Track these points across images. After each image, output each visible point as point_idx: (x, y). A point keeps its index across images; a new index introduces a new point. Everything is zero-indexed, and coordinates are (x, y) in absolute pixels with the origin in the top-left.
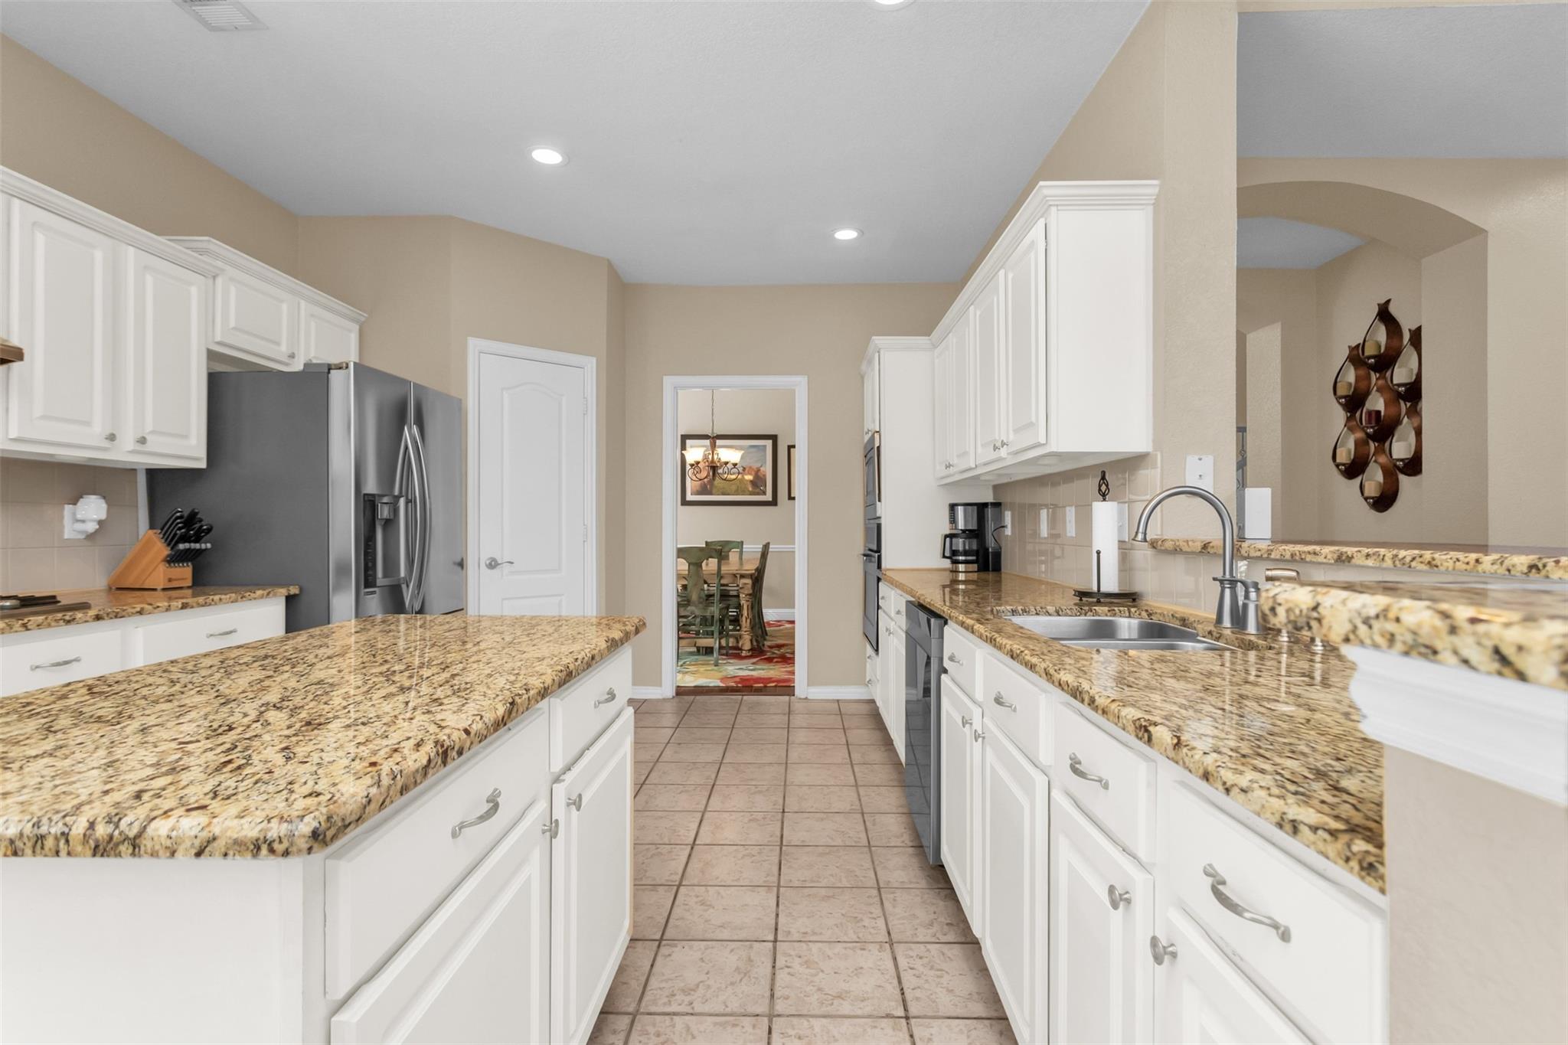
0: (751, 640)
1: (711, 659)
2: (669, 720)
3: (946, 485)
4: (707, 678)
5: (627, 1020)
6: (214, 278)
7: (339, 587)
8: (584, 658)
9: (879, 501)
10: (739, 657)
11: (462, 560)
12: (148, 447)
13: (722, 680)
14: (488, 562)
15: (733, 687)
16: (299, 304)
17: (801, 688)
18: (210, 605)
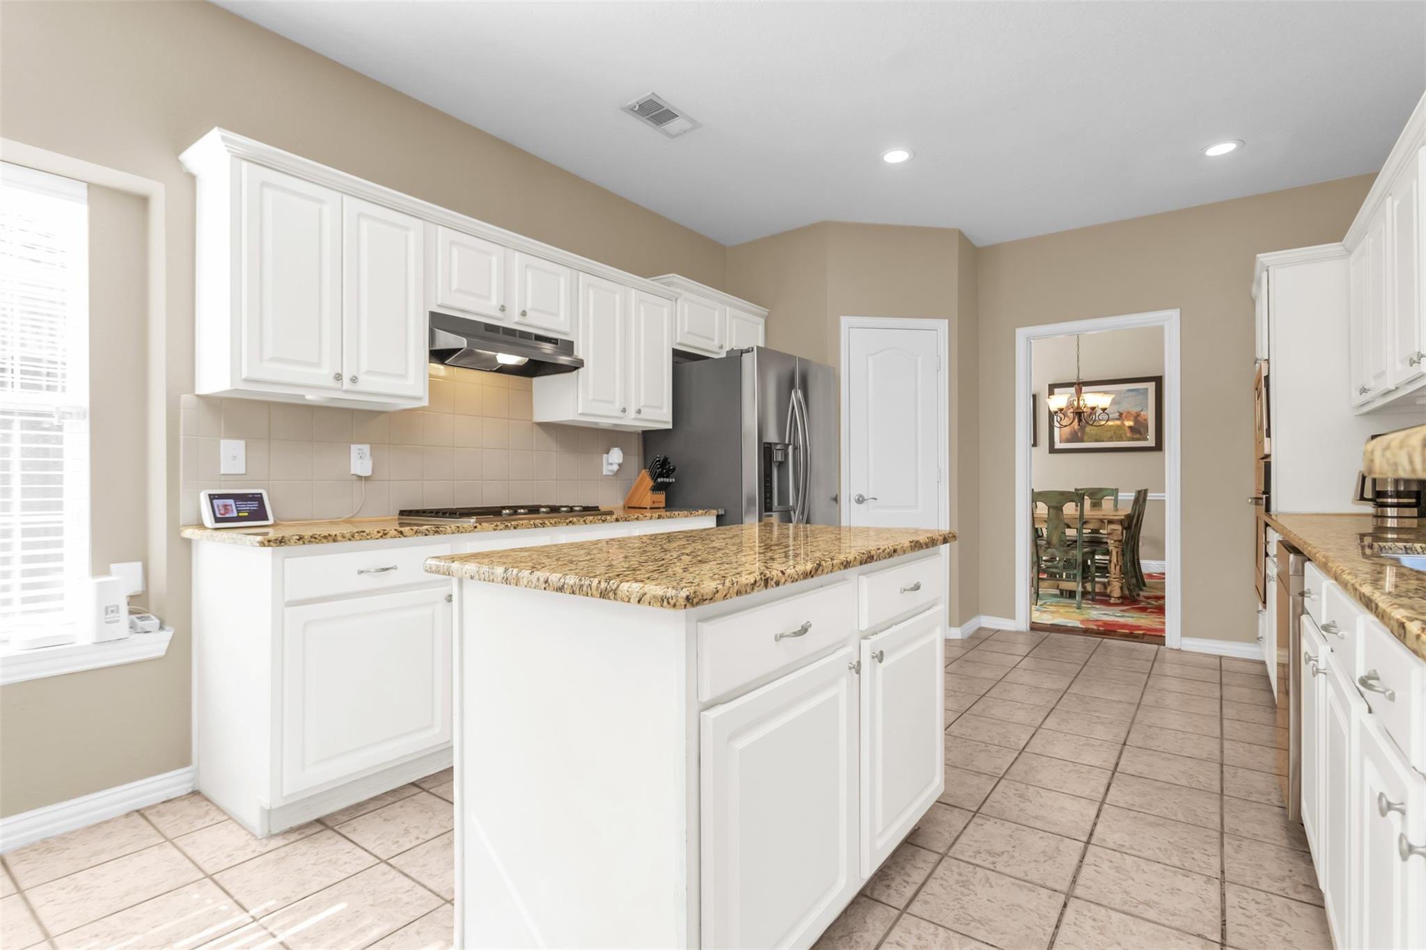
0: (1121, 588)
1: (1074, 602)
2: (1022, 649)
3: (1368, 413)
4: (1066, 618)
5: (936, 857)
6: (676, 300)
7: (748, 511)
8: (885, 549)
9: (1269, 435)
10: (1107, 603)
11: (837, 496)
12: (642, 416)
13: (1082, 622)
14: (857, 498)
15: (1094, 629)
16: (726, 309)
17: (1173, 637)
18: (673, 517)
